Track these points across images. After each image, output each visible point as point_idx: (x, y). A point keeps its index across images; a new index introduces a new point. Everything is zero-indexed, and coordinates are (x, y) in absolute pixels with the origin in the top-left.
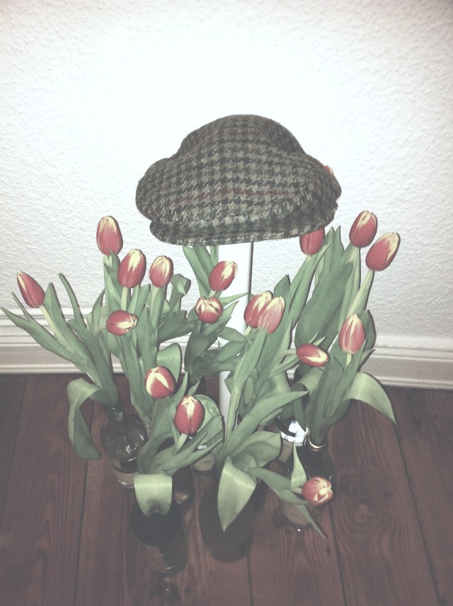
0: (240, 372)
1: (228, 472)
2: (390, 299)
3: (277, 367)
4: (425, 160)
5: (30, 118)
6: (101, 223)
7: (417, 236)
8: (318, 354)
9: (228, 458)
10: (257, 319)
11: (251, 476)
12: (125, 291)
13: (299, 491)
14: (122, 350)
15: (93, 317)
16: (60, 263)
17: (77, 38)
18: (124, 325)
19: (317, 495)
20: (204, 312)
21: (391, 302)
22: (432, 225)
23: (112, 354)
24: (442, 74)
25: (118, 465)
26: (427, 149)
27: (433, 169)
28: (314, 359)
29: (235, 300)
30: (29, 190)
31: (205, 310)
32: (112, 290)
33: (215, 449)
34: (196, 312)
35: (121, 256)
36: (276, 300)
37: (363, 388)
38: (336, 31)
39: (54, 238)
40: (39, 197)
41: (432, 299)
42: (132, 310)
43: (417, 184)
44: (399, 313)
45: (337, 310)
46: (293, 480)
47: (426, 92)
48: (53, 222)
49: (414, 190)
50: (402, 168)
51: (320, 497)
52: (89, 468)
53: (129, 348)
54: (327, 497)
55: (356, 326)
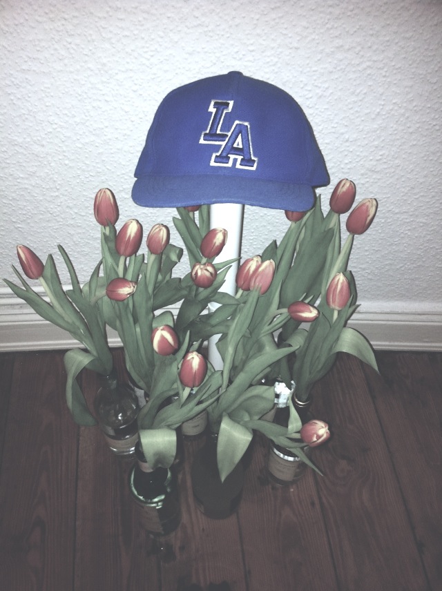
0: (234, 332)
1: (226, 426)
2: (363, 266)
3: (266, 328)
4: (396, 132)
5: (19, 99)
6: (99, 195)
7: (388, 205)
8: (310, 309)
9: (224, 413)
10: (250, 280)
11: (247, 428)
12: (122, 259)
13: (298, 436)
14: (120, 317)
15: (90, 287)
16: (47, 241)
17: (65, 20)
18: (125, 291)
19: (315, 436)
20: (201, 276)
21: (364, 269)
22: (402, 194)
23: (107, 325)
24: (411, 50)
25: (111, 432)
26: (397, 121)
27: (403, 140)
28: (306, 315)
29: (227, 265)
30: (17, 170)
31: (202, 274)
32: (110, 260)
33: (210, 407)
34: (192, 278)
35: (118, 226)
36: (267, 263)
37: (348, 342)
38: (313, 10)
39: (41, 217)
40: (27, 176)
41: (402, 265)
42: (129, 276)
43: (388, 156)
44: (371, 279)
45: (320, 272)
46: (290, 427)
47: (397, 67)
48: (41, 200)
49: (385, 161)
50: (374, 140)
51: (319, 437)
52: (81, 438)
53: (127, 315)
54: (325, 436)
55: (342, 283)
